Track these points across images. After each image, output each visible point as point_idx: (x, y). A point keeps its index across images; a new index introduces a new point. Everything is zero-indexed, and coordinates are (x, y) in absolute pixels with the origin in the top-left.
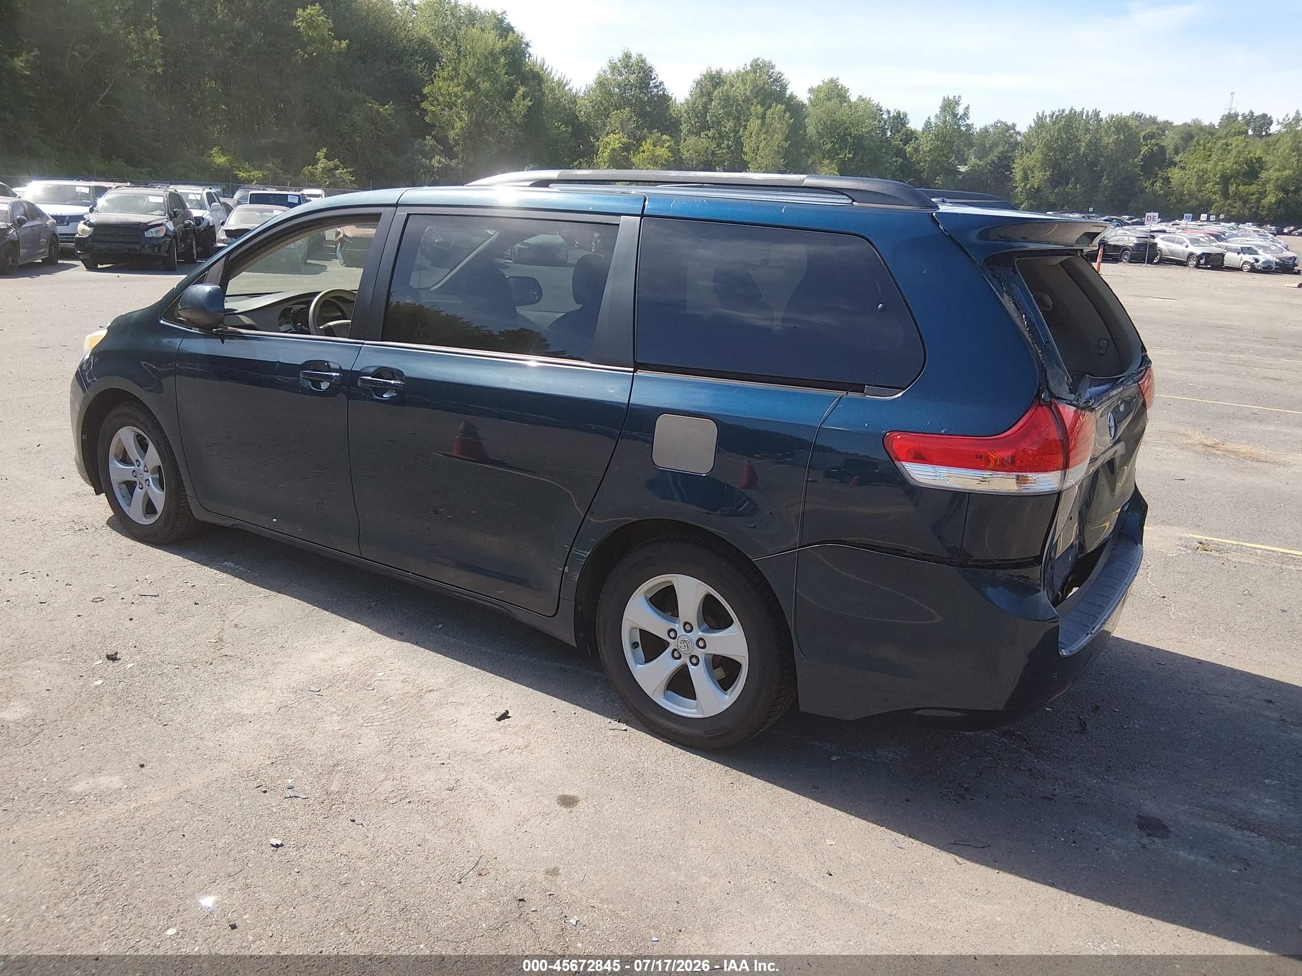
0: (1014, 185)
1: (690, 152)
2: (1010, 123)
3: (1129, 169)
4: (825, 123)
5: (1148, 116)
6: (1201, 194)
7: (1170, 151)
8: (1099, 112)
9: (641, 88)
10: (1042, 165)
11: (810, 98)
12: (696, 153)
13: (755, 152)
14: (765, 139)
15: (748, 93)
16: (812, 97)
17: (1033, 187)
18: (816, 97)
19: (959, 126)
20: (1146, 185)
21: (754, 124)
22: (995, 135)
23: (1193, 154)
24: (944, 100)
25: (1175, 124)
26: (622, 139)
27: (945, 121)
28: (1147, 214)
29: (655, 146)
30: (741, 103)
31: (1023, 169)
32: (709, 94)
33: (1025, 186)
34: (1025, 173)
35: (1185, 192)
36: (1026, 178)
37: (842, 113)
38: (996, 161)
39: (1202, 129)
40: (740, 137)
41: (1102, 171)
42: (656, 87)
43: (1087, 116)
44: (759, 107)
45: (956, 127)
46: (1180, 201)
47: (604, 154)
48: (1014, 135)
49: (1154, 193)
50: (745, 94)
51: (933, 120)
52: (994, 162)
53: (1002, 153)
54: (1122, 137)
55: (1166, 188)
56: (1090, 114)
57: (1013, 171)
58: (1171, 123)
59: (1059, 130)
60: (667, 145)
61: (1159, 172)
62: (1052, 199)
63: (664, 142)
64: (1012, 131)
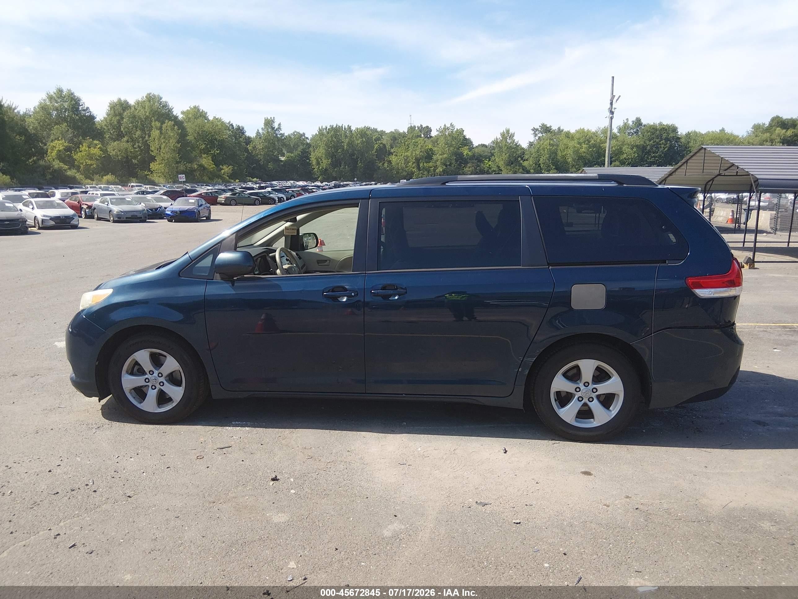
0: (312, 167)
1: (115, 151)
2: (301, 133)
3: (371, 157)
4: (198, 132)
5: (372, 128)
6: (407, 168)
7: (388, 147)
8: (351, 126)
9: (73, 111)
10: (326, 156)
11: (183, 117)
12: (119, 151)
13: (159, 150)
14: (164, 142)
15: (147, 114)
16: (184, 117)
17: (323, 168)
18: (187, 117)
19: (277, 135)
20: (380, 165)
21: (155, 133)
22: (295, 139)
23: (400, 148)
24: (265, 120)
25: (386, 132)
26: (65, 144)
27: (268, 132)
28: (401, 181)
29: (89, 148)
30: (144, 120)
31: (316, 158)
32: (120, 115)
33: (319, 168)
34: (317, 160)
35: (400, 168)
36: (318, 163)
37: (207, 127)
38: (301, 154)
39: (400, 134)
40: (146, 141)
41: (357, 158)
42: (84, 110)
43: (345, 128)
44: (157, 123)
45: (275, 135)
46: (398, 173)
47: (52, 154)
48: (305, 139)
49: (385, 169)
50: (145, 114)
51: (261, 131)
52: (299, 155)
53: (303, 150)
54: (364, 140)
55: (390, 166)
56: (346, 127)
57: (311, 159)
58: (385, 132)
59: (331, 136)
60: (98, 147)
61: (385, 158)
62: (334, 174)
63: (96, 145)
64: (303, 137)
